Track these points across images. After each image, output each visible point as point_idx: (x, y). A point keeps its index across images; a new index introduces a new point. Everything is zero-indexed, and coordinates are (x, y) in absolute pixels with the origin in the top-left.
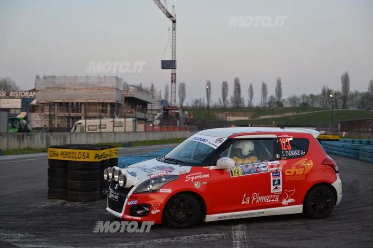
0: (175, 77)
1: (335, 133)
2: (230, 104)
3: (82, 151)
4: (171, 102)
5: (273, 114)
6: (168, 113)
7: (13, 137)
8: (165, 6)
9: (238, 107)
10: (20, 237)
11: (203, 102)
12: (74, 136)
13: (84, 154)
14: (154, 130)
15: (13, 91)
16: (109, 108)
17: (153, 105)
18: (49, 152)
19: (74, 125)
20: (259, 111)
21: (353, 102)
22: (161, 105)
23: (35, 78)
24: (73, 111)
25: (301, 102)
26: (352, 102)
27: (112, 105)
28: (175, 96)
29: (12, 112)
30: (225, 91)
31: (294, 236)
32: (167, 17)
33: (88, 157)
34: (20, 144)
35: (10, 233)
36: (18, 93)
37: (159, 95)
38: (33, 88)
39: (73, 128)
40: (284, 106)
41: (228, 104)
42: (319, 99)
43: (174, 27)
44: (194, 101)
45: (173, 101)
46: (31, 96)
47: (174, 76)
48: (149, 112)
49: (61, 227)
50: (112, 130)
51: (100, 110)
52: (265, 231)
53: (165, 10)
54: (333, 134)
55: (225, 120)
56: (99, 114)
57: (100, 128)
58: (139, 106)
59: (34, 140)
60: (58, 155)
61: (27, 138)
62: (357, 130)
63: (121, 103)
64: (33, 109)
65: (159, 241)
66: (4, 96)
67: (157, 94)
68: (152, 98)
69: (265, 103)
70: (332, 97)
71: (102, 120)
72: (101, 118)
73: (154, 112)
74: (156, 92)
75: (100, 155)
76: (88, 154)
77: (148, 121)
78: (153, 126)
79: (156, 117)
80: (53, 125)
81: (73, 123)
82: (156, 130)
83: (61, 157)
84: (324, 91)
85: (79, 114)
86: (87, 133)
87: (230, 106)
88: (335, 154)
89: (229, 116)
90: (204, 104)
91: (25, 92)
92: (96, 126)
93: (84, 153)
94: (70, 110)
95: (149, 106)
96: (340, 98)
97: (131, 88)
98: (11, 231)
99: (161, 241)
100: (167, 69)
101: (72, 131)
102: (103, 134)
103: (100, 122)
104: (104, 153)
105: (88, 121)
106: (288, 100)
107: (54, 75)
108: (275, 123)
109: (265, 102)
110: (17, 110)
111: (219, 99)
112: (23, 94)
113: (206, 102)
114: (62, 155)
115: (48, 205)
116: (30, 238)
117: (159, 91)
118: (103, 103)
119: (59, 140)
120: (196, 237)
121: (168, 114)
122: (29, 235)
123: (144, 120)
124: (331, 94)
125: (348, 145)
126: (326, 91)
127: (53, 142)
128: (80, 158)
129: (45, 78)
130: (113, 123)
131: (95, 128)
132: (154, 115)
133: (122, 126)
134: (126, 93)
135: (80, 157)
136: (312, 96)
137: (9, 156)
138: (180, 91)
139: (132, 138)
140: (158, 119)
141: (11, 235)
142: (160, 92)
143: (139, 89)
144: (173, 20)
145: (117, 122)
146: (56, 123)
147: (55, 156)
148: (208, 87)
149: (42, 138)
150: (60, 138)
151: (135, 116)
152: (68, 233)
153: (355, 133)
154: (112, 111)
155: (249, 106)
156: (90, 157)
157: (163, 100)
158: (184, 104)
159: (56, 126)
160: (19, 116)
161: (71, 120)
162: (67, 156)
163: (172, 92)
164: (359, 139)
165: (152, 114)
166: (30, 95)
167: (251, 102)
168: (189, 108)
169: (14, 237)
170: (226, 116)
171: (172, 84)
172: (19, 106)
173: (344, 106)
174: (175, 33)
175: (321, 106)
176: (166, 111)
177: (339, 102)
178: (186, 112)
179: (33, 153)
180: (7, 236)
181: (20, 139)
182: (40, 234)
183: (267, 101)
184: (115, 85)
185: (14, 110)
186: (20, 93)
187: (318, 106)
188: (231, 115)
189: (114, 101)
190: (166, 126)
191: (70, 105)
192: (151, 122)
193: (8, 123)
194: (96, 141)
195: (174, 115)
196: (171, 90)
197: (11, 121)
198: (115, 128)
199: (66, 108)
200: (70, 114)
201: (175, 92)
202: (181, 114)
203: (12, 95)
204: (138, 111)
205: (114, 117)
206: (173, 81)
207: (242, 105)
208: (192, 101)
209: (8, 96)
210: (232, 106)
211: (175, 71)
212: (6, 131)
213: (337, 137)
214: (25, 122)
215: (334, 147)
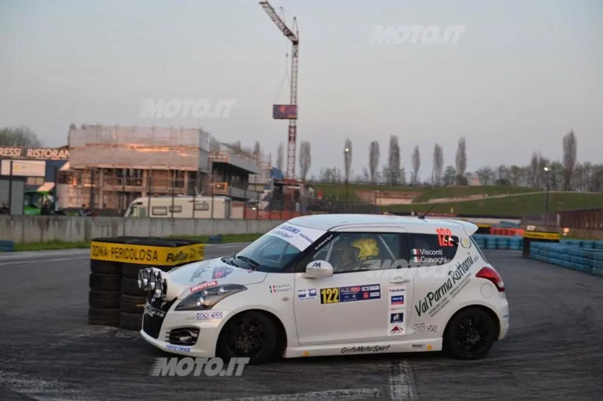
0: (295, 133)
1: (552, 229)
2: (382, 179)
3: (146, 248)
4: (287, 173)
5: (451, 196)
6: (281, 189)
7: (31, 223)
8: (281, 18)
9: (395, 184)
10: (44, 385)
11: (339, 173)
12: (129, 222)
13: (149, 253)
14: (259, 218)
15: (33, 149)
16: (186, 179)
17: (257, 176)
18: (92, 248)
19: (130, 206)
20: (429, 190)
21: (581, 181)
22: (271, 177)
23: (68, 129)
24: (129, 183)
25: (498, 178)
26: (579, 180)
27: (193, 174)
28: (294, 163)
29: (30, 182)
30: (375, 157)
31: (491, 396)
32: (285, 35)
33: (155, 258)
34: (42, 234)
35: (26, 378)
36: (40, 152)
37: (268, 161)
38: (65, 144)
39: (129, 210)
40: (469, 184)
41: (378, 179)
42: (526, 173)
43: (294, 51)
44: (324, 171)
45: (291, 171)
46: (61, 157)
47: (292, 130)
48: (251, 188)
49: (110, 372)
50: (190, 216)
51: (172, 182)
52: (443, 386)
53: (281, 24)
54: (547, 231)
55: (374, 203)
56: (171, 188)
57: (172, 212)
58: (236, 177)
59: (65, 229)
60: (106, 254)
61: (54, 225)
62: (587, 225)
63: (207, 172)
64: (64, 178)
65: (270, 398)
66: (17, 156)
67: (265, 159)
68: (257, 165)
69: (438, 178)
70: (547, 171)
71: (176, 199)
72: (173, 195)
73: (259, 188)
74: (263, 156)
75: (175, 255)
76: (156, 252)
77: (249, 202)
78: (258, 210)
79: (263, 196)
80: (95, 204)
81: (128, 203)
82: (261, 216)
83: (112, 257)
84: (534, 161)
85: (138, 188)
86: (151, 219)
87: (381, 182)
88: (553, 264)
89: (379, 197)
90: (339, 176)
91: (52, 150)
92: (165, 208)
93: (149, 251)
94: (124, 180)
95: (252, 179)
96: (560, 173)
97: (223, 149)
98: (27, 376)
99: (273, 399)
100: (282, 118)
101: (126, 215)
102: (176, 222)
103: (173, 202)
104: (181, 252)
105: (153, 199)
106: (476, 174)
107: (99, 124)
108: (454, 211)
109: (439, 176)
110: (38, 179)
111: (365, 170)
112: (48, 153)
113: (343, 173)
114: (113, 253)
115: (89, 335)
116: (59, 388)
117: (268, 154)
118: (177, 171)
119: (105, 229)
120: (331, 394)
121: (282, 192)
122: (59, 384)
123: (243, 201)
124: (546, 167)
125: (575, 248)
126: (538, 161)
127: (96, 233)
128: (142, 259)
129: (84, 128)
130: (192, 203)
131: (163, 211)
132: (259, 192)
133: (207, 210)
134: (214, 156)
135: (142, 257)
136: (515, 169)
137: (24, 252)
138: (301, 156)
139: (223, 229)
140: (265, 199)
141: (29, 382)
142: (270, 156)
143: (236, 149)
144: (294, 40)
145: (198, 203)
146: (101, 201)
147: (103, 255)
148: (347, 150)
149: (78, 226)
150: (108, 226)
151: (228, 194)
152: (122, 381)
153: (584, 231)
154: (192, 185)
155: (412, 182)
156: (159, 258)
157: (274, 169)
158: (308, 177)
159: (101, 207)
160: (41, 189)
161: (125, 197)
162: (121, 255)
163: (289, 157)
164: (593, 241)
165: (255, 191)
166: (60, 155)
167: (416, 177)
168: (317, 183)
169: (33, 385)
170: (376, 197)
171: (289, 144)
172: (42, 173)
173: (567, 187)
174: (297, 62)
175: (529, 186)
176: (278, 187)
177: (559, 180)
178: (311, 190)
179: (64, 249)
180: (22, 384)
181: (44, 226)
182: (75, 382)
183: (443, 175)
184: (197, 143)
185: (33, 179)
186: (44, 152)
187: (524, 185)
188: (383, 196)
189: (196, 169)
190: (279, 212)
191: (125, 173)
192: (254, 204)
193: (24, 199)
194: (166, 232)
195: (292, 194)
196: (288, 153)
197: (28, 197)
198: (196, 212)
199: (118, 178)
200: (124, 188)
201: (294, 157)
202: (302, 193)
203: (31, 156)
204: (234, 186)
205: (194, 195)
206: (292, 138)
207: (402, 181)
208: (321, 172)
209: (24, 156)
210: (386, 182)
211: (295, 122)
212: (21, 213)
213: (555, 236)
214: (50, 197)
215: (552, 252)
